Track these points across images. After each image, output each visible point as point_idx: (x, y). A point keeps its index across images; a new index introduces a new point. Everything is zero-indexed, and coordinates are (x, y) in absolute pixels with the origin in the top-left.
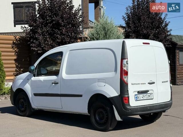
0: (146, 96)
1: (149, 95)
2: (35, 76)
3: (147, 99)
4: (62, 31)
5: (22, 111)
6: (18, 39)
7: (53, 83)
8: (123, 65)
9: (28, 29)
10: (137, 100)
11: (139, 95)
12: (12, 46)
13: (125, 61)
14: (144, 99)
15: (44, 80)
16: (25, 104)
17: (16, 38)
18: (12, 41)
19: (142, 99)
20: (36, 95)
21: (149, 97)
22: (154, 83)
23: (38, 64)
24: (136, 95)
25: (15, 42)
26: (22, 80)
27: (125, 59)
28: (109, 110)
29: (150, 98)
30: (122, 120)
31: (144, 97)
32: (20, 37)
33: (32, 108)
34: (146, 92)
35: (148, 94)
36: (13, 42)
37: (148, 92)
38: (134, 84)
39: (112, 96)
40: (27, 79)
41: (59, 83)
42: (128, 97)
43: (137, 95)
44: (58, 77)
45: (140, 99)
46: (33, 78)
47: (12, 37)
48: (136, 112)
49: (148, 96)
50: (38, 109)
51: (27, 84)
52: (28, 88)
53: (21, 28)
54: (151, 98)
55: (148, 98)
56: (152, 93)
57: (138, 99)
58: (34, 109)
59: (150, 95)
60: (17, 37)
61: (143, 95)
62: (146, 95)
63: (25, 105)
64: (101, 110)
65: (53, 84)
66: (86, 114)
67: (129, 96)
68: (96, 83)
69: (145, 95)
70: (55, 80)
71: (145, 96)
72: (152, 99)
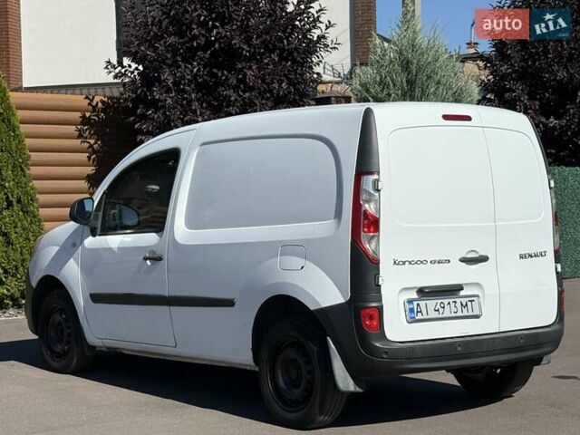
0: (449, 305)
1: (464, 301)
2: (94, 235)
3: (454, 315)
4: (245, 75)
5: (59, 356)
6: (100, 104)
7: (146, 259)
8: (364, 196)
9: (131, 70)
10: (413, 321)
11: (422, 303)
12: (79, 131)
13: (368, 181)
14: (444, 315)
15: (119, 248)
16: (66, 331)
17: (94, 104)
18: (79, 114)
19: (433, 315)
20: (96, 298)
21: (465, 310)
22: (484, 259)
23: (104, 192)
24: (410, 301)
25: (88, 114)
26: (57, 248)
27: (372, 173)
28: (315, 353)
29: (465, 313)
30: (358, 390)
31: (441, 310)
32: (106, 99)
33: (87, 344)
34: (452, 291)
35: (458, 300)
36: (84, 117)
37: (462, 293)
38: (404, 263)
39: (324, 305)
40: (72, 244)
41: (165, 258)
42: (380, 310)
43: (416, 300)
44: (161, 236)
45: (425, 317)
46: (90, 242)
47: (79, 100)
48: (409, 363)
49: (458, 305)
50: (104, 349)
51: (72, 260)
52: (73, 275)
53: (106, 68)
54: (470, 313)
55: (459, 314)
56: (478, 296)
57: (419, 316)
58: (94, 348)
59: (469, 304)
60: (97, 99)
61: (439, 301)
62: (451, 301)
63: (65, 334)
64: (291, 353)
65: (148, 262)
66: (250, 366)
67: (382, 307)
68: (274, 259)
69: (446, 301)
70: (155, 249)
71: (447, 307)
72: (477, 317)
